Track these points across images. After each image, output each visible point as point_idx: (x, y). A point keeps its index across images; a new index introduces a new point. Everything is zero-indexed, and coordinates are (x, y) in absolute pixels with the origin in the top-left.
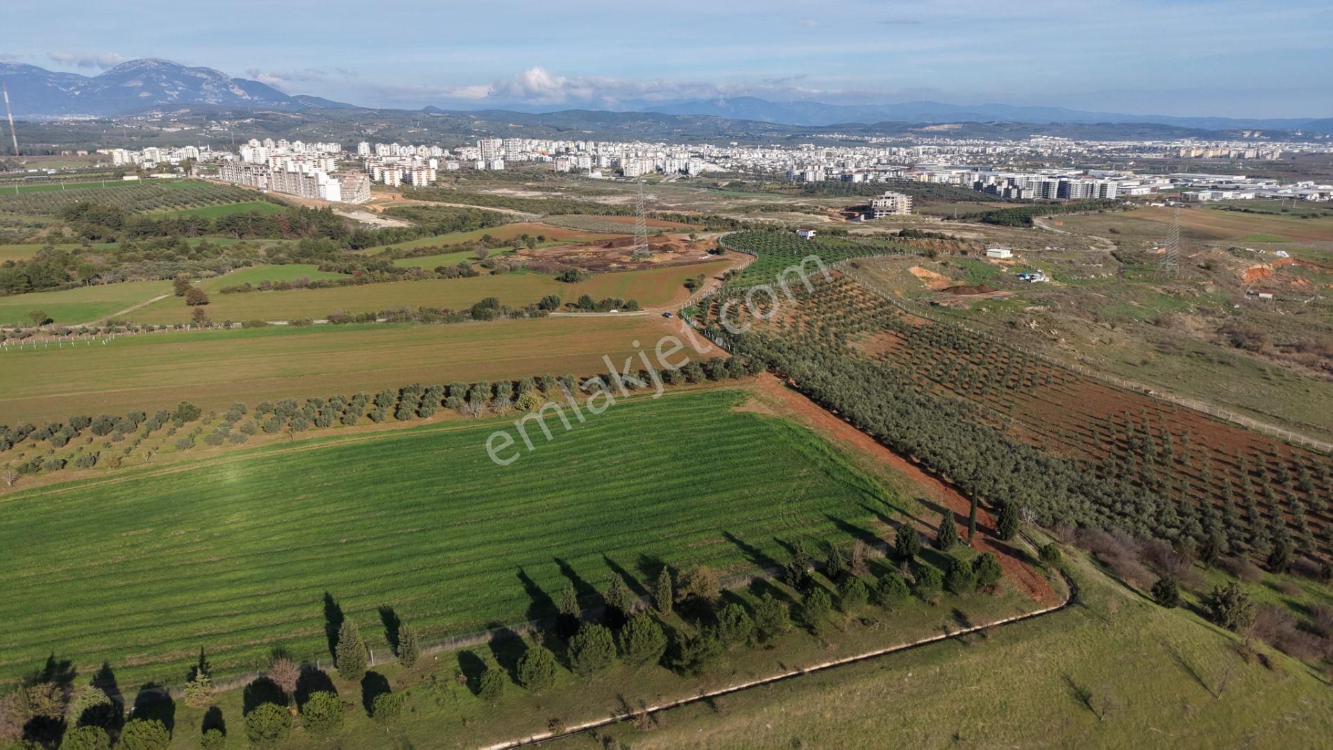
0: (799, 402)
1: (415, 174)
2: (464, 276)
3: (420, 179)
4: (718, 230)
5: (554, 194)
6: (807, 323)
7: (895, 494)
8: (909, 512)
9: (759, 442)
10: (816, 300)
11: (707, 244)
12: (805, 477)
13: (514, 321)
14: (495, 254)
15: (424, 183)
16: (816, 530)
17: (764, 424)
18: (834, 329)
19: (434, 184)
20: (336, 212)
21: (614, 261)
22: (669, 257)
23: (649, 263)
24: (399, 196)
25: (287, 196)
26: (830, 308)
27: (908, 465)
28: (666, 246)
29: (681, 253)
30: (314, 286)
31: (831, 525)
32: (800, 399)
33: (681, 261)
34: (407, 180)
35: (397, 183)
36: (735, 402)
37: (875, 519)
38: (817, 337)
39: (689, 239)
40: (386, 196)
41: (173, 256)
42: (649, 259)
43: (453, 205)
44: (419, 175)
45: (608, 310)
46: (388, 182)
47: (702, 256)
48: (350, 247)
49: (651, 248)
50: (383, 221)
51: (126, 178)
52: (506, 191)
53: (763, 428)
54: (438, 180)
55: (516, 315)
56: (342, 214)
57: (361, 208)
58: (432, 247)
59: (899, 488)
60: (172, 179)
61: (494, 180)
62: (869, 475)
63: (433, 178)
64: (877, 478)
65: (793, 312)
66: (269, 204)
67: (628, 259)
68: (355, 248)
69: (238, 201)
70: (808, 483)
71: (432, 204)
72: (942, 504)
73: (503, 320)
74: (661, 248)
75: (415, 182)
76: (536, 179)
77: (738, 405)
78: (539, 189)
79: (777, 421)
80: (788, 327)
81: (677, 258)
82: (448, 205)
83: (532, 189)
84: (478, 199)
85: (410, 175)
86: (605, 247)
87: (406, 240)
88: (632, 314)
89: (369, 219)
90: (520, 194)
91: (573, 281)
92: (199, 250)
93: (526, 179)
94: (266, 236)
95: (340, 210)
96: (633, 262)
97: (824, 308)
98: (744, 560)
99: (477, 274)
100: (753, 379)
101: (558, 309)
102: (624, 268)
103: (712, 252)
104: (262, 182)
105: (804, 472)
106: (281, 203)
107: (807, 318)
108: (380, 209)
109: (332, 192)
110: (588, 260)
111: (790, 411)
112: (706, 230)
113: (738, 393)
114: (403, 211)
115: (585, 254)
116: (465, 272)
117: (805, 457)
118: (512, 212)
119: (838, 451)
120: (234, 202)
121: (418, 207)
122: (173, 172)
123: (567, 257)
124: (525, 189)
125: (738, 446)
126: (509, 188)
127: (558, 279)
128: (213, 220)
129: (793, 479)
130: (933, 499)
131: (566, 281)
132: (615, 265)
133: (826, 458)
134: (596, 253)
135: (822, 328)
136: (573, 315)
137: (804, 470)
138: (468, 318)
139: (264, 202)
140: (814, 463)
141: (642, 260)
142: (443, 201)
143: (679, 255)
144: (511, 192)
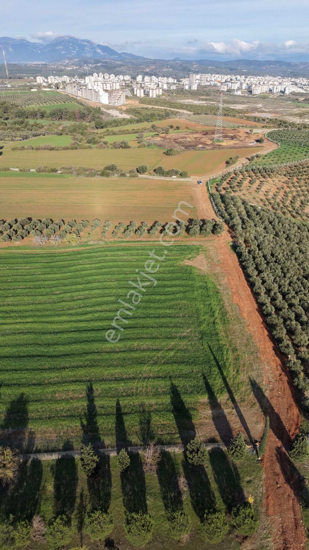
0: (230, 262)
1: (151, 91)
2: (123, 148)
3: (153, 94)
4: (270, 127)
5: (212, 103)
6: (285, 192)
7: (238, 371)
8: (237, 397)
9: (178, 296)
10: (299, 177)
11: (258, 136)
12: (184, 337)
13: (119, 178)
14: (147, 136)
15: (155, 96)
16: (153, 401)
17: (193, 279)
18: (302, 198)
19: (159, 97)
20: (103, 109)
21: (202, 143)
22: (231, 143)
23: (220, 145)
24: (137, 102)
25: (86, 101)
26: (306, 183)
27: (267, 339)
28: (234, 136)
29: (241, 141)
30: (52, 149)
31: (167, 400)
32: (232, 259)
33: (238, 145)
34: (147, 94)
35: (142, 95)
36: (190, 256)
37: (205, 399)
38: (288, 203)
39: (249, 132)
40: (132, 102)
41: (20, 128)
42: (221, 144)
43: (159, 107)
44: (153, 92)
45: (171, 176)
46: (138, 95)
47: (251, 143)
48: (95, 127)
49: (226, 137)
50: (120, 115)
51: (32, 90)
52: (190, 101)
53: (191, 282)
54: (163, 94)
55: (123, 175)
56: (105, 110)
57: (115, 108)
58: (127, 130)
59: (244, 365)
60: (47, 91)
61: (188, 95)
62: (230, 345)
63: (161, 94)
64: (234, 350)
65: (279, 186)
66: (77, 104)
67: (209, 142)
68: (97, 128)
69: (65, 102)
70: (183, 344)
71: (150, 107)
72: (267, 394)
73: (115, 177)
74: (232, 137)
75: (151, 96)
76: (208, 95)
77: (189, 259)
78: (206, 100)
79: (203, 277)
80: (271, 195)
81: (237, 144)
82: (157, 107)
83: (203, 100)
84: (171, 105)
85: (149, 91)
86: (204, 135)
87: (121, 125)
88: (182, 180)
89: (115, 113)
90: (196, 102)
91: (169, 155)
92: (32, 126)
93: (203, 95)
94: (69, 120)
95: (105, 108)
96: (212, 144)
97: (302, 182)
98: (79, 424)
99: (129, 147)
100: (214, 237)
101: (147, 173)
102: (204, 148)
103: (257, 141)
104: (79, 93)
105: (186, 332)
106: (81, 104)
107: (288, 190)
108: (124, 108)
109: (104, 99)
110: (189, 142)
111: (218, 270)
112: (263, 127)
113: (198, 249)
114: (135, 110)
115: (191, 138)
116: (124, 146)
117: (198, 318)
118: (185, 111)
119: (224, 314)
120: (63, 103)
121: (143, 108)
122: (50, 88)
123: (180, 140)
124: (199, 100)
125: (163, 297)
126: (192, 99)
127: (164, 153)
128: (48, 112)
129: (174, 338)
130: (264, 385)
131: (167, 154)
132: (200, 146)
133: (212, 320)
134: (196, 138)
135: (294, 197)
136: (151, 177)
137: (188, 331)
138: (98, 175)
139: (75, 103)
140: (200, 324)
141: (216, 143)
142: (156, 105)
143: (238, 142)
144: (192, 101)
